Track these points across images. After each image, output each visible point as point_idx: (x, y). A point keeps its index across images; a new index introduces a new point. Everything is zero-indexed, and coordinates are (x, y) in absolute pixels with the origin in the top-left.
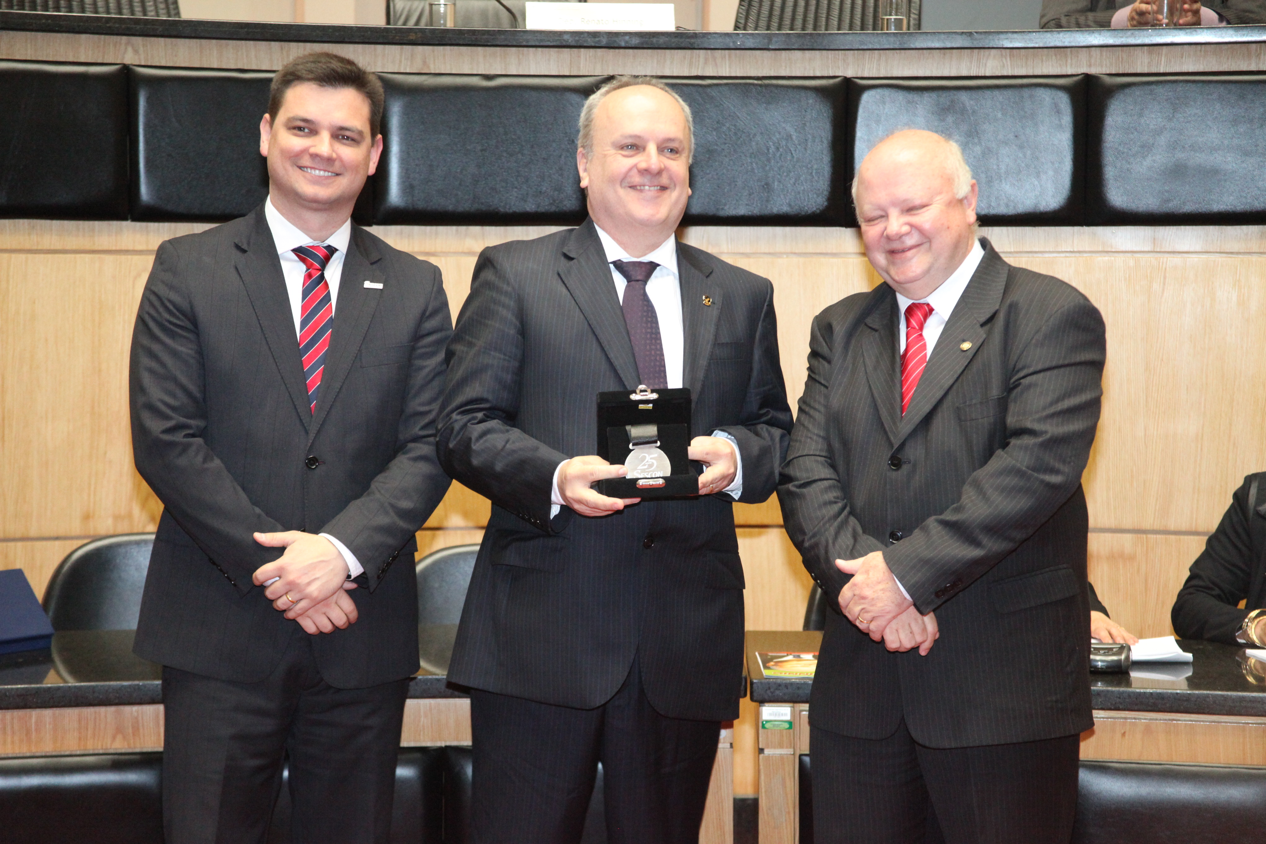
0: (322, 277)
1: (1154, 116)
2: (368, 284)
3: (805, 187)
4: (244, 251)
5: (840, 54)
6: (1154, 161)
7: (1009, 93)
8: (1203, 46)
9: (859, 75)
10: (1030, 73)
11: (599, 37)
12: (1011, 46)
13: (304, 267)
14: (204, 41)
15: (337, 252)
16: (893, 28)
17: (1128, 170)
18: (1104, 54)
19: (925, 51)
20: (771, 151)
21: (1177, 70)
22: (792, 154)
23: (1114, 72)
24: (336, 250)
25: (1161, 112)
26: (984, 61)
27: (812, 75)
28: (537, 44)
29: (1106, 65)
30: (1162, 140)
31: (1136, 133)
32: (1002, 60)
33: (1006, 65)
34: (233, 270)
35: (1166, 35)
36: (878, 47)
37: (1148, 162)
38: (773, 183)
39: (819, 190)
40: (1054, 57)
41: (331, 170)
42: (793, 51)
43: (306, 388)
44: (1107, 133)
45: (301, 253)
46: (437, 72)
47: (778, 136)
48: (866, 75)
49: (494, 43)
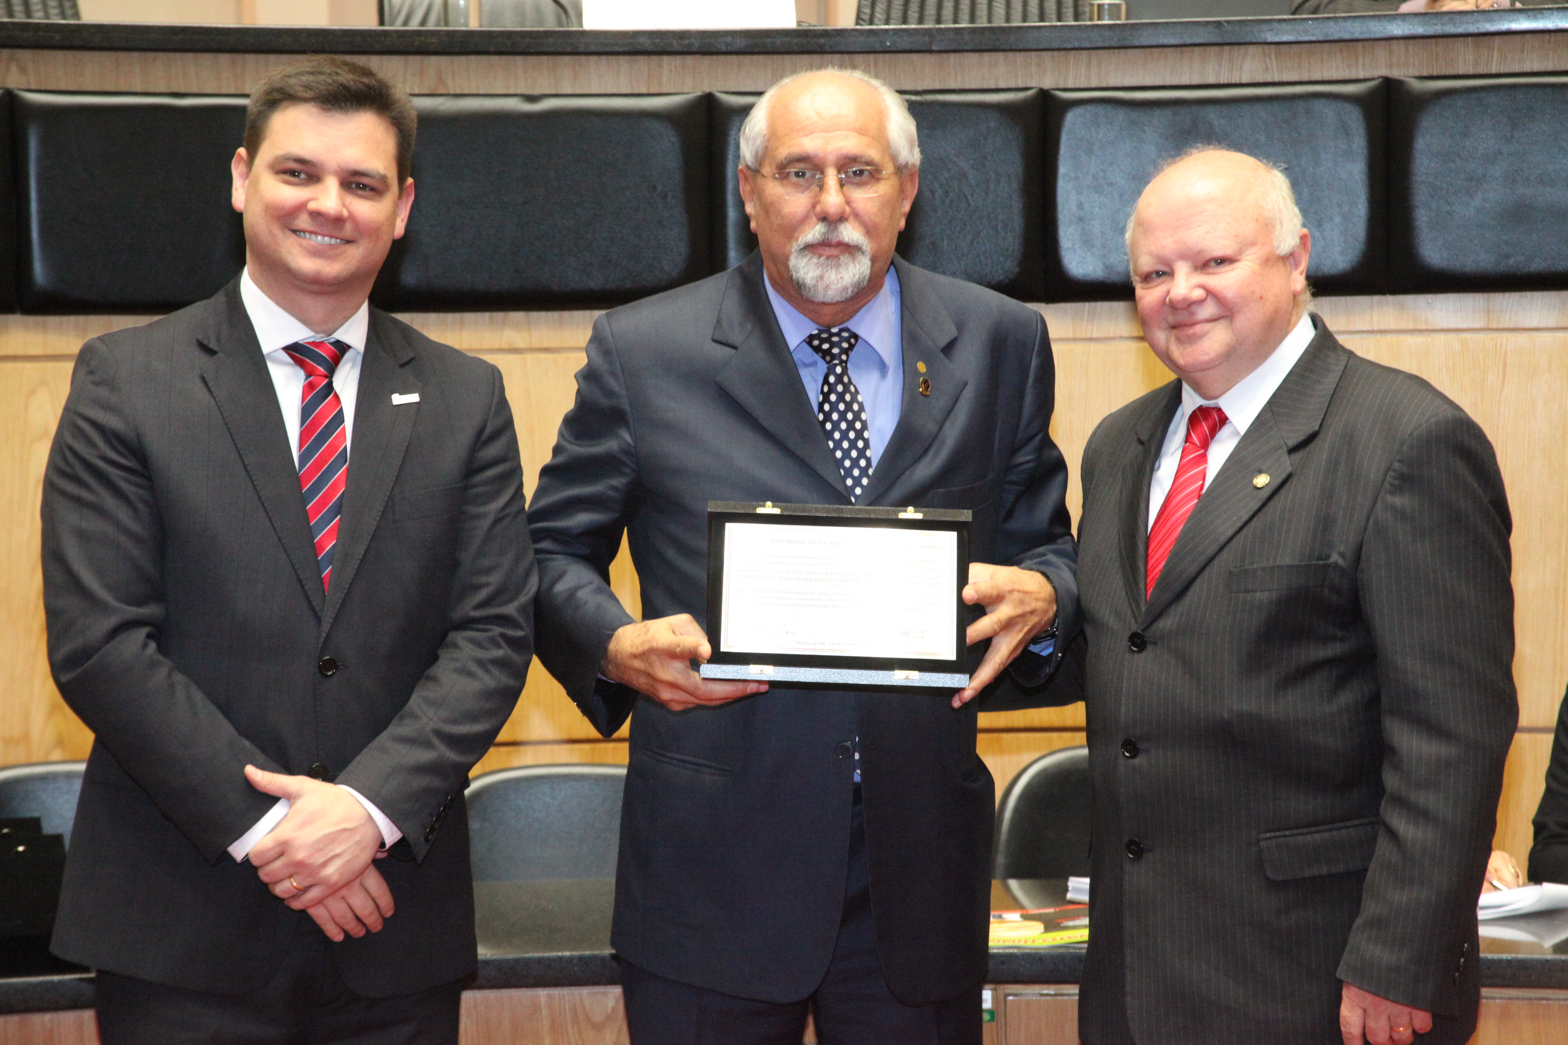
0: (330, 387)
1: (1484, 136)
2: (398, 399)
3: (988, 246)
4: (211, 352)
5: (1033, 57)
6: (1485, 200)
7: (1276, 107)
8: (1553, 35)
9: (1061, 85)
10: (1306, 78)
11: (688, 38)
12: (1277, 39)
13: (302, 374)
14: (122, 55)
15: (350, 350)
16: (1106, 17)
17: (1448, 213)
18: (1411, 49)
19: (1154, 50)
20: (937, 196)
21: (1516, 69)
22: (967, 200)
23: (1425, 74)
24: (349, 347)
25: (1494, 130)
26: (1239, 63)
27: (993, 86)
28: (601, 49)
29: (1413, 64)
30: (1497, 170)
31: (1459, 161)
32: (1265, 62)
33: (1270, 68)
34: (197, 381)
35: (1499, 21)
36: (1088, 45)
37: (1477, 202)
38: (942, 240)
39: (1007, 250)
40: (1338, 56)
41: (338, 235)
42: (965, 54)
43: (315, 549)
44: (1417, 161)
45: (296, 352)
46: (458, 91)
47: (946, 175)
48: (1070, 85)
49: (540, 50)
